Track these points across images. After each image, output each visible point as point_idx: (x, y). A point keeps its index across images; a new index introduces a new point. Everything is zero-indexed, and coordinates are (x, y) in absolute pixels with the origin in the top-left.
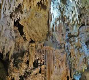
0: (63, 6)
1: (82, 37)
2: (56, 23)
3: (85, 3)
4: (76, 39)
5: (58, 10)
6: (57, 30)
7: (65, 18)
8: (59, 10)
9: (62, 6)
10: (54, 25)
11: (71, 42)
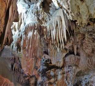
0: (44, 14)
1: (69, 71)
2: (26, 33)
3: (77, 14)
4: (60, 73)
5: (34, 16)
6: (27, 47)
7: (45, 30)
8: (36, 17)
9: (42, 13)
10: (21, 38)
11: (49, 78)
